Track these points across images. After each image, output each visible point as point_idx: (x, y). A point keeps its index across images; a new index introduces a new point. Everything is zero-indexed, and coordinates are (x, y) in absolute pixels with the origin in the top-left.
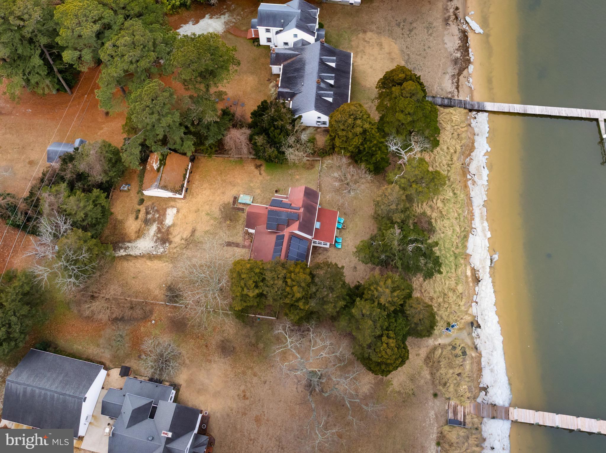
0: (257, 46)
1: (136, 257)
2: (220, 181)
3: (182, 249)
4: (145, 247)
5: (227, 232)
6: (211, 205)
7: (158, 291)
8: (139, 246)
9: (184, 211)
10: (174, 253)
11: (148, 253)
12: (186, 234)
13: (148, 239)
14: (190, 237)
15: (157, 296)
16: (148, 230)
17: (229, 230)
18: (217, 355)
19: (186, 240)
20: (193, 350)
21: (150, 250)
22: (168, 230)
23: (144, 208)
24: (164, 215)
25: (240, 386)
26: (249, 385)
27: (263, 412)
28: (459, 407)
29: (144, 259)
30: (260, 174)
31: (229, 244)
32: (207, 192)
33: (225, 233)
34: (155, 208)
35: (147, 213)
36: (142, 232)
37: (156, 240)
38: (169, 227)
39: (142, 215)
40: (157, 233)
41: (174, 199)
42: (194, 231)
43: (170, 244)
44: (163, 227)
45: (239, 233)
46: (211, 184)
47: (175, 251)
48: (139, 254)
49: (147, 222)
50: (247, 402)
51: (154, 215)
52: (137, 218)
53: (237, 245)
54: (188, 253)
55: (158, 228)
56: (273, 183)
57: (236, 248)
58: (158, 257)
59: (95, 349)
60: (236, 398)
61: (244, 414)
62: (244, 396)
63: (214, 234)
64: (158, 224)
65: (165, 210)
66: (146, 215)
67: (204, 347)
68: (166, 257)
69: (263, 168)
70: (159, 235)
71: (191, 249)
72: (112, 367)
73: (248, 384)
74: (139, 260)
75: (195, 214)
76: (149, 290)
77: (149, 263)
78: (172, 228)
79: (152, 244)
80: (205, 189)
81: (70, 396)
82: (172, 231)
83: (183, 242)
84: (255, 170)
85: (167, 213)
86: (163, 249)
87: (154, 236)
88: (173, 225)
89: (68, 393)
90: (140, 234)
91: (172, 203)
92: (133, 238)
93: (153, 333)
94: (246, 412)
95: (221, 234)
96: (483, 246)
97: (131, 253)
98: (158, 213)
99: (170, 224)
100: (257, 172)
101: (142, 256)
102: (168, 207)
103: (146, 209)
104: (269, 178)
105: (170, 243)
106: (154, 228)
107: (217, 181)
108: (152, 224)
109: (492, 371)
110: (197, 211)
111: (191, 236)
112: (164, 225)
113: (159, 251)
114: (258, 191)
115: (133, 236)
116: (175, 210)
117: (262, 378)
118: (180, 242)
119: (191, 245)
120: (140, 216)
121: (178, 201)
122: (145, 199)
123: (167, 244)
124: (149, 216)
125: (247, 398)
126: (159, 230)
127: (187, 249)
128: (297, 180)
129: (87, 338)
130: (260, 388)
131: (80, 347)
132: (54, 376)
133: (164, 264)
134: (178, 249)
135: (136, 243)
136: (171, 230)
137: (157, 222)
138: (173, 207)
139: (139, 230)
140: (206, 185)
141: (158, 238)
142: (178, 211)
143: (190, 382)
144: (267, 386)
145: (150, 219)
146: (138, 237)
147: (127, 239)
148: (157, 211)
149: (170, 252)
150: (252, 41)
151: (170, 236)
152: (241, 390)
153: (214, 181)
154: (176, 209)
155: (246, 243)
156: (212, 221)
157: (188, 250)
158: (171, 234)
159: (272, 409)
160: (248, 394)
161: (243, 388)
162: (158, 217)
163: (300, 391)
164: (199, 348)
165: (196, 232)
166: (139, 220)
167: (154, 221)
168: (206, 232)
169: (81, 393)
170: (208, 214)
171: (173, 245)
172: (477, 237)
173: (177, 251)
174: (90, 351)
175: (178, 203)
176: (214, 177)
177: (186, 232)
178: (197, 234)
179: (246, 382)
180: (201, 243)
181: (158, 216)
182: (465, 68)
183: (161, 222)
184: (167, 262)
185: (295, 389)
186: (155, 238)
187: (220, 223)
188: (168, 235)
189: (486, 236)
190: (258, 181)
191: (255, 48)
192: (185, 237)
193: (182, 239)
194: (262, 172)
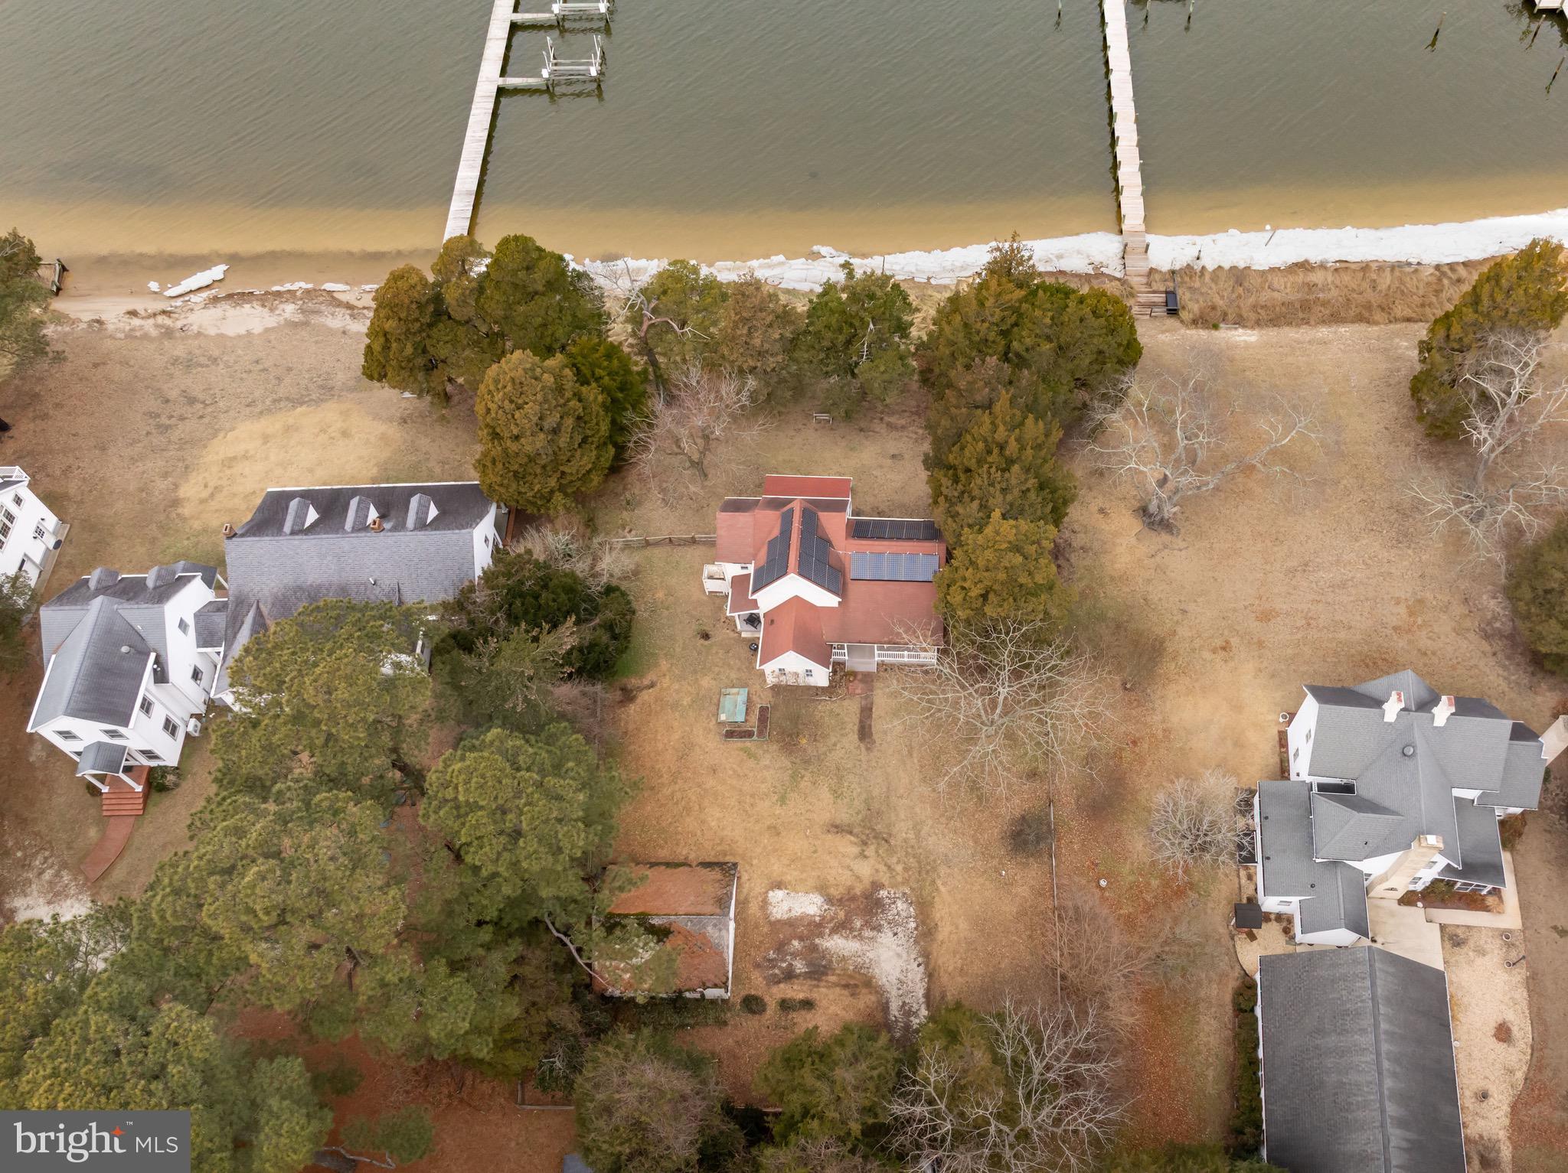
0: (179, 776)
1: (930, 975)
2: (677, 787)
3: (891, 851)
4: (899, 955)
5: (833, 740)
6: (752, 796)
7: (1020, 890)
8: (897, 974)
9: (776, 868)
10: (906, 869)
11: (916, 942)
12: (847, 846)
13: (870, 955)
14: (857, 836)
15: (1032, 887)
16: (844, 959)
17: (825, 736)
18: (1149, 719)
19: (865, 843)
20: (1149, 775)
21: (903, 941)
22: (840, 900)
23: (775, 989)
24: (791, 923)
25: (1205, 660)
26: (1197, 643)
27: (1246, 608)
28: (1140, 300)
29: (935, 949)
30: (652, 685)
31: (865, 733)
32: (714, 816)
33: (835, 745)
34: (772, 955)
35: (789, 975)
36: (851, 977)
37: (873, 929)
38: (829, 900)
39: (796, 991)
40: (852, 930)
41: (742, 905)
42: (836, 827)
43: (882, 886)
44: (832, 919)
45: (831, 711)
46: (688, 809)
47: (899, 868)
48: (922, 968)
49: (819, 969)
50: (1235, 641)
51: (794, 955)
52: (808, 1004)
53: (867, 711)
54: (902, 830)
55: (834, 931)
56: (678, 650)
57: (875, 713)
58: (923, 908)
59: (1206, 1029)
60: (1231, 664)
61: (1261, 644)
62: (1224, 649)
63: (839, 774)
64: (821, 935)
65: (776, 925)
66: (797, 976)
67: (1137, 750)
68: (921, 888)
69: (633, 682)
70: (858, 923)
71: (889, 826)
72: (1237, 968)
73: (1197, 646)
74: (940, 962)
75: (783, 834)
76: (1022, 913)
77: (944, 932)
78: (832, 891)
79: (886, 938)
80: (703, 822)
81: (1373, 984)
82: (841, 889)
83: (870, 851)
84: (639, 701)
85: (785, 917)
86: (899, 903)
87: (860, 937)
88: (822, 889)
89: (1367, 994)
90: (860, 981)
91: (754, 908)
92: (873, 998)
93: (1131, 878)
94: (1255, 640)
95: (837, 755)
96: (805, 267)
97: (921, 992)
98: (789, 943)
99: (818, 899)
100: (645, 696)
101: (926, 956)
102: (767, 917)
103: (779, 982)
104: (664, 664)
105: (877, 886)
106: (837, 944)
107: (678, 795)
108: (824, 954)
109: (1060, 257)
110: (775, 831)
111: (851, 833)
112: (823, 918)
113: (904, 914)
114: (706, 682)
115: (866, 1000)
116: (776, 896)
117: (1175, 618)
118: (872, 861)
119: (878, 827)
120: (801, 996)
121: (745, 891)
122: (744, 993)
123: (883, 893)
124: (800, 966)
125: (1227, 642)
126: (842, 927)
127: (890, 835)
128: (670, 594)
129: (1181, 1060)
130: (1198, 621)
131: (1211, 1074)
132: (1329, 1062)
133: (942, 889)
134: (895, 860)
135: (888, 987)
136: (835, 892)
137: (817, 941)
138: (765, 903)
139: (846, 986)
140: (690, 823)
141: (867, 924)
142: (779, 885)
143: (1223, 766)
144: (1191, 607)
145: (809, 964)
146: (869, 983)
147: (879, 1016)
148: (781, 947)
149: (906, 882)
150: (155, 796)
151: (858, 891)
152: (1213, 656)
153: (677, 803)
154: (771, 894)
155: (858, 691)
156: (803, 784)
157: (895, 831)
158: (850, 889)
159: (1234, 592)
160: (1219, 642)
161: (1207, 655)
162: (801, 939)
163: (1183, 545)
164: (1142, 763)
165: (838, 822)
166: (815, 995)
167: (814, 948)
168: (837, 794)
169: (1356, 962)
170: (783, 800)
171: (885, 878)
172: (786, 276)
173: (898, 862)
174: (1214, 1041)
175: (751, 890)
176: (662, 805)
177: (841, 850)
178: (844, 816)
179: (1194, 650)
180: (867, 802)
181: (796, 943)
182: (332, 297)
183: (815, 928)
184: (933, 882)
185: (1183, 552)
186: (867, 933)
187: (807, 762)
188: (853, 899)
189: (783, 263)
190: (676, 686)
191: (186, 785)
192: (856, 850)
193: (863, 856)
194: (646, 682)
